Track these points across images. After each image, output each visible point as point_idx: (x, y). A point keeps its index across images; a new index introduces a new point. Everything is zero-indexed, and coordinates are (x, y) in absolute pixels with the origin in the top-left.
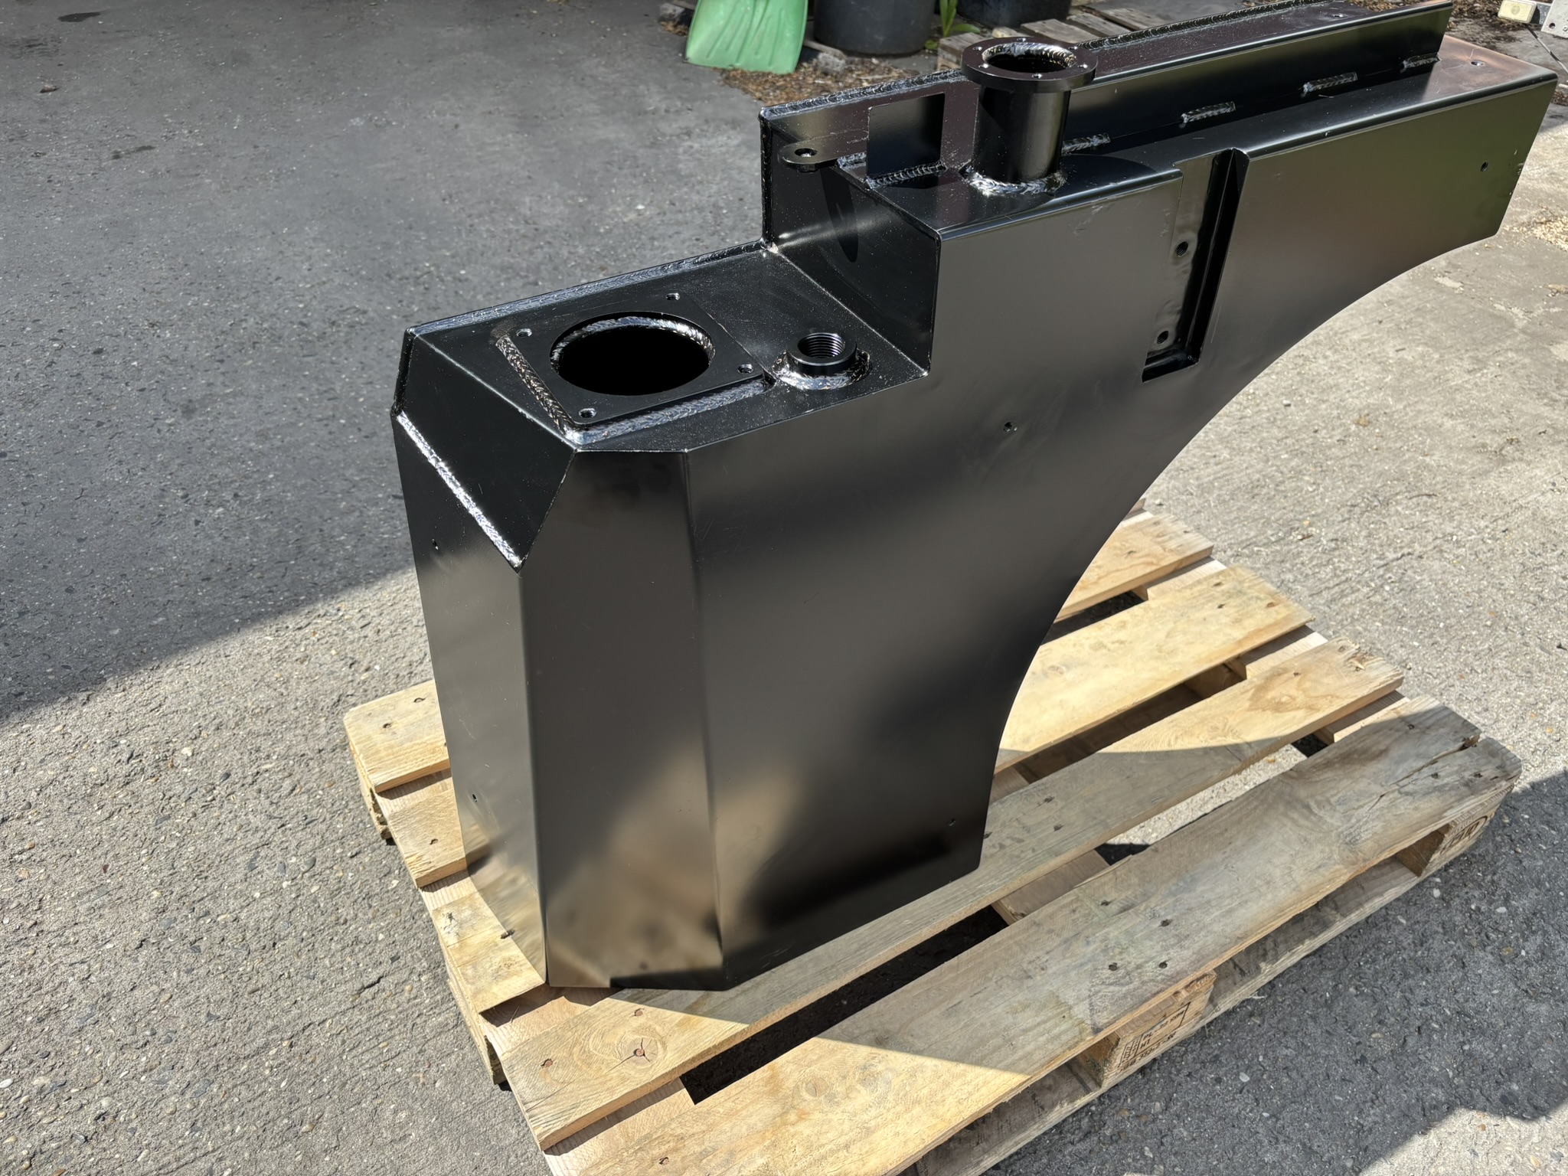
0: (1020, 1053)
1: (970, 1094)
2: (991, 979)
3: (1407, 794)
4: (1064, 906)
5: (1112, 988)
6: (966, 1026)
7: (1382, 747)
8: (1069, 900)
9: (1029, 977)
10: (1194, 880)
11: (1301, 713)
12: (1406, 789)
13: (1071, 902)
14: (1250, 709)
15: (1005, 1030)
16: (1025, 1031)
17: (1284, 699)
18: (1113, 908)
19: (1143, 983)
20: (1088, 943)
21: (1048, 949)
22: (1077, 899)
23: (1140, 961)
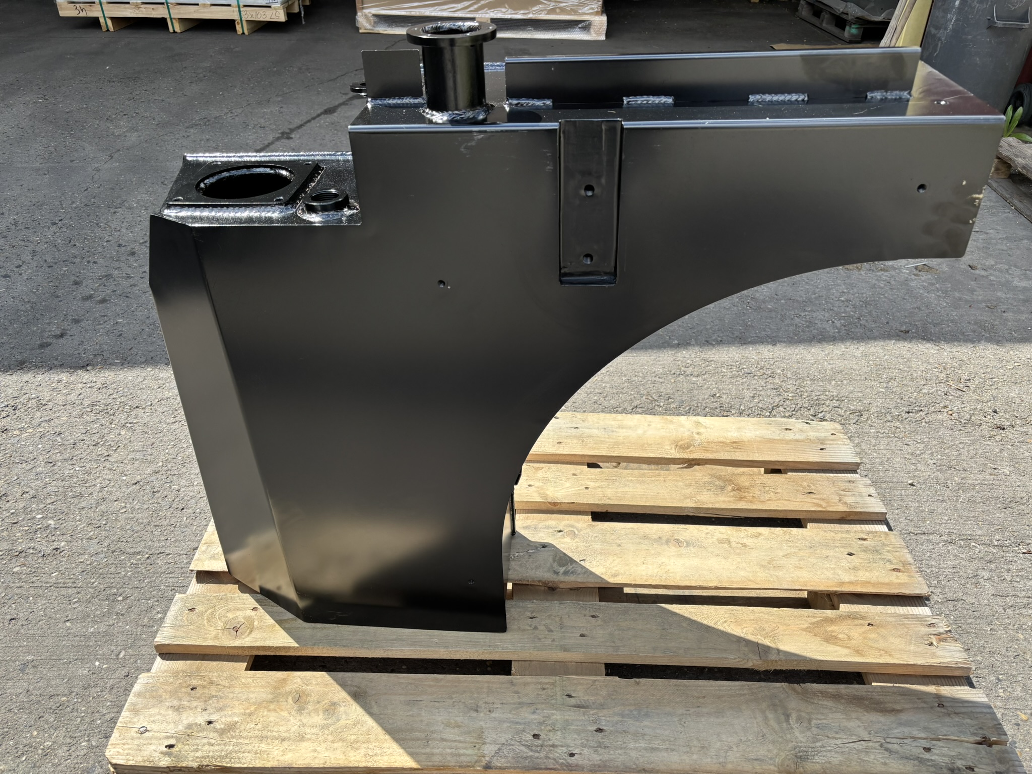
0: (428, 750)
1: (376, 755)
2: (452, 698)
3: (887, 750)
4: (540, 683)
5: (523, 748)
6: (412, 716)
7: (898, 707)
8: (547, 681)
9: (477, 711)
10: (647, 715)
11: (845, 651)
12: (890, 746)
13: (547, 683)
14: (804, 630)
15: (432, 732)
16: (443, 740)
17: (840, 636)
18: (572, 701)
19: (547, 757)
20: (534, 713)
21: (504, 702)
22: (553, 684)
23: (557, 743)
